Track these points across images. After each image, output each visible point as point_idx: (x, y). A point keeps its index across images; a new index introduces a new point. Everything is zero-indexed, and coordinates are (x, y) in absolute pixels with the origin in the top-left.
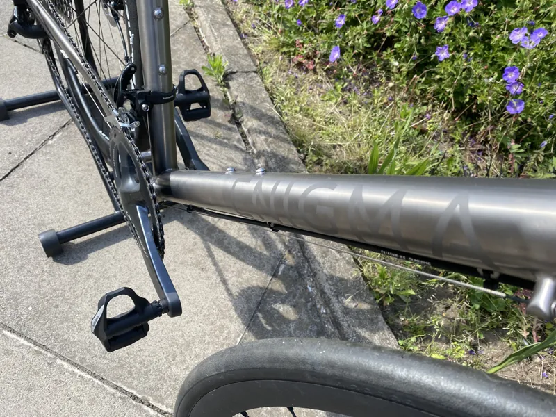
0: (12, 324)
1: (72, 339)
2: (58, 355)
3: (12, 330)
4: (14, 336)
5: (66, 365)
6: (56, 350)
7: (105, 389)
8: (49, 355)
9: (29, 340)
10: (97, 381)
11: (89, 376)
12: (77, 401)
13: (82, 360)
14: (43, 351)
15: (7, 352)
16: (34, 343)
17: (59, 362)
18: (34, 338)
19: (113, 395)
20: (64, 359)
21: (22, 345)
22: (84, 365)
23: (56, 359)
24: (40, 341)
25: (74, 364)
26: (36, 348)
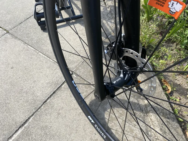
0: (30, 44)
1: (44, 49)
2: (40, 52)
3: (30, 46)
5: (41, 54)
6: (39, 51)
7: (50, 60)
8: (37, 51)
9: (33, 48)
10: (48, 58)
11: (46, 57)
12: (42, 62)
13: (45, 53)
14: (36, 51)
15: (28, 50)
16: (35, 49)
17: (40, 53)
18: (35, 48)
19: (52, 62)
20: (41, 53)
21: (32, 49)
22: (46, 54)
23: (39, 52)
24: (36, 48)
25: (43, 54)
26: (35, 50)
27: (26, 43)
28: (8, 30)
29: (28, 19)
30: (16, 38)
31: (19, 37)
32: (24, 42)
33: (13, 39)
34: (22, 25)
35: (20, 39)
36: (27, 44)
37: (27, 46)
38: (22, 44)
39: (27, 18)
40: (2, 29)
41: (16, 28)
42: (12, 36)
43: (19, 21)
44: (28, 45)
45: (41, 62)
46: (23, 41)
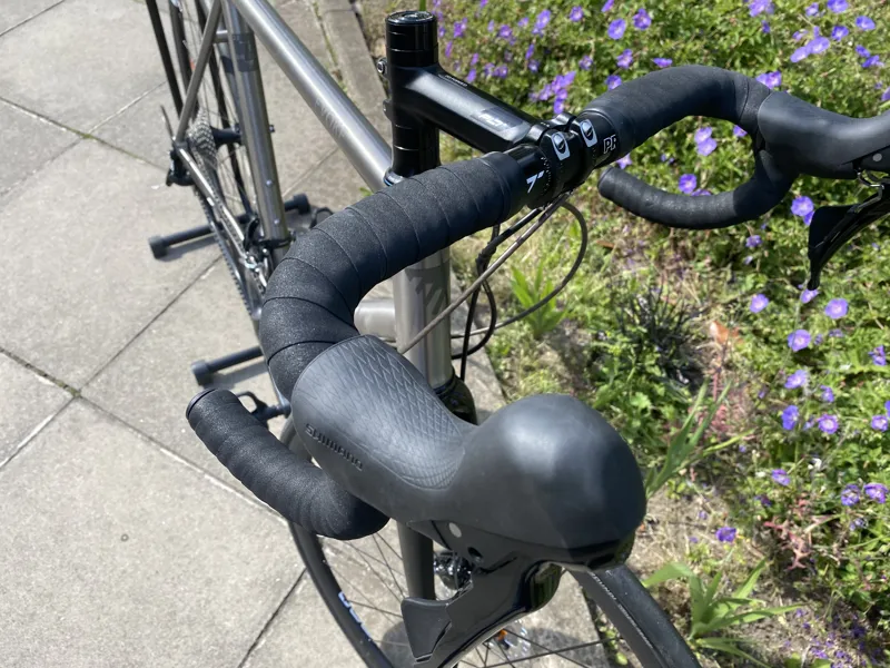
0: (168, 444)
2: (206, 472)
3: (168, 449)
4: (169, 454)
5: (213, 480)
6: (205, 467)
8: (198, 470)
9: (182, 457)
10: (238, 495)
11: (231, 490)
12: (221, 509)
14: (193, 467)
15: (164, 467)
16: (187, 460)
17: (207, 477)
18: (185, 456)
19: (252, 507)
20: (212, 475)
21: (175, 462)
24: (192, 459)
25: (219, 479)
26: (188, 465)
27: (151, 439)
28: (76, 387)
29: (138, 335)
30: (113, 418)
31: (121, 414)
32: (145, 435)
33: (104, 425)
34: (123, 362)
35: (126, 424)
36: (156, 442)
37: (158, 450)
38: (140, 445)
39: (137, 331)
40: (52, 384)
41: (104, 376)
42: (96, 412)
43: (109, 347)
44: (162, 446)
45: (216, 511)
46: (139, 431)
